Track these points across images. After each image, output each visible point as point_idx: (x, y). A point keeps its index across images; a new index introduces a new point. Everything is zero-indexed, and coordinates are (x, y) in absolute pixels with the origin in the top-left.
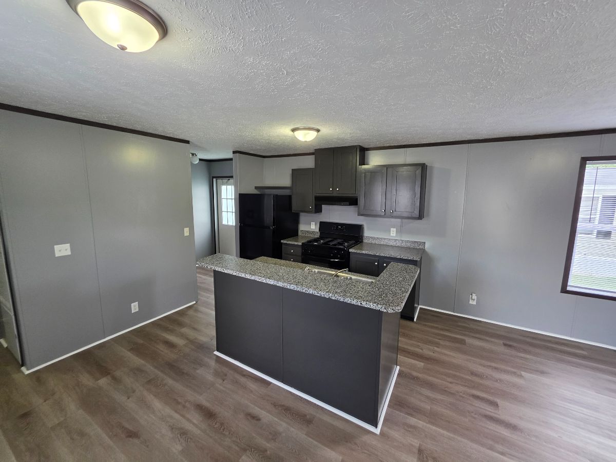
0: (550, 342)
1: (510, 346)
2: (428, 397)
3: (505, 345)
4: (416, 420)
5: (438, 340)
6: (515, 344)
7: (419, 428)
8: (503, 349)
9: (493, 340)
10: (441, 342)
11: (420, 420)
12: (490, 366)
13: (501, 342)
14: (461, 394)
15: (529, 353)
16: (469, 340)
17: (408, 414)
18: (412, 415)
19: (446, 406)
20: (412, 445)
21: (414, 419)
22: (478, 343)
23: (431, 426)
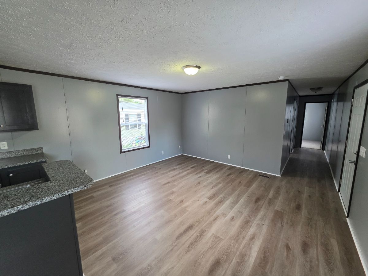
0: (122, 176)
1: (112, 186)
2: (97, 235)
3: (110, 186)
4: (101, 250)
5: (79, 205)
6: (113, 184)
7: (105, 251)
8: (110, 189)
9: (104, 187)
10: (81, 205)
11: (102, 248)
12: (111, 198)
13: (108, 186)
14: (110, 219)
15: (119, 184)
16: (94, 195)
17: (94, 253)
18: (97, 251)
19: (108, 229)
20: (108, 262)
21: (99, 251)
22: (100, 193)
23: (109, 244)
